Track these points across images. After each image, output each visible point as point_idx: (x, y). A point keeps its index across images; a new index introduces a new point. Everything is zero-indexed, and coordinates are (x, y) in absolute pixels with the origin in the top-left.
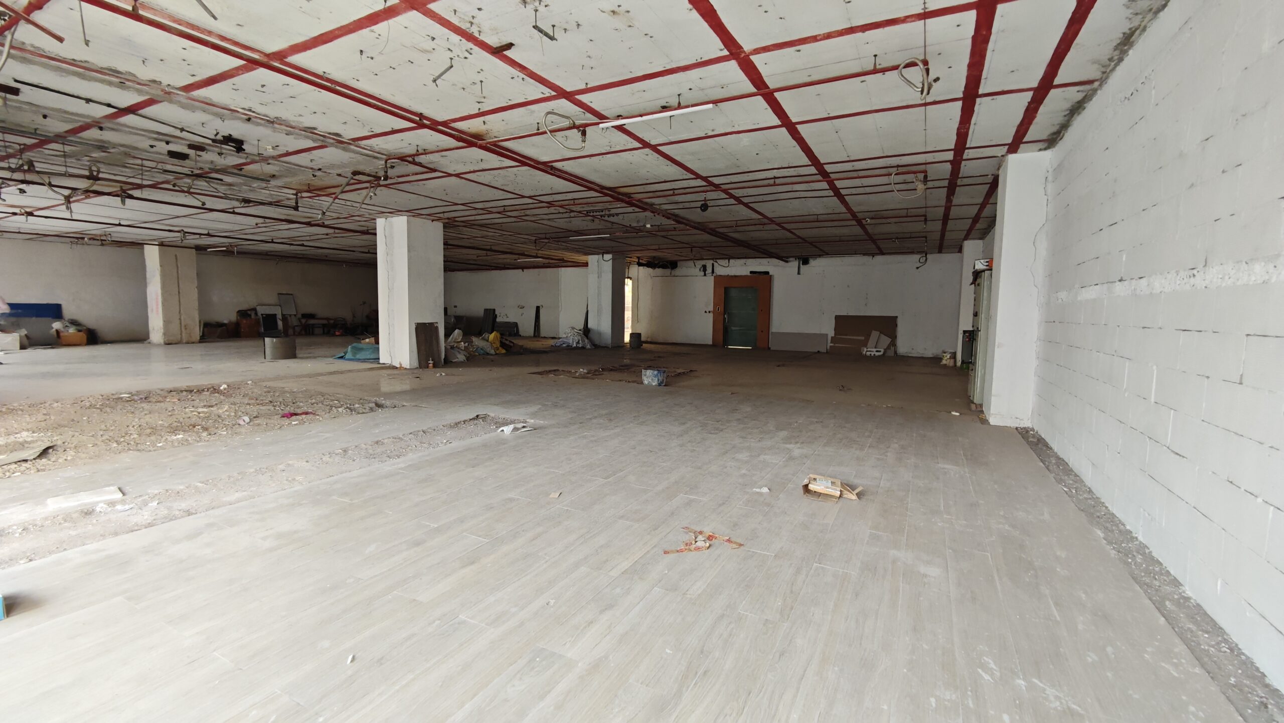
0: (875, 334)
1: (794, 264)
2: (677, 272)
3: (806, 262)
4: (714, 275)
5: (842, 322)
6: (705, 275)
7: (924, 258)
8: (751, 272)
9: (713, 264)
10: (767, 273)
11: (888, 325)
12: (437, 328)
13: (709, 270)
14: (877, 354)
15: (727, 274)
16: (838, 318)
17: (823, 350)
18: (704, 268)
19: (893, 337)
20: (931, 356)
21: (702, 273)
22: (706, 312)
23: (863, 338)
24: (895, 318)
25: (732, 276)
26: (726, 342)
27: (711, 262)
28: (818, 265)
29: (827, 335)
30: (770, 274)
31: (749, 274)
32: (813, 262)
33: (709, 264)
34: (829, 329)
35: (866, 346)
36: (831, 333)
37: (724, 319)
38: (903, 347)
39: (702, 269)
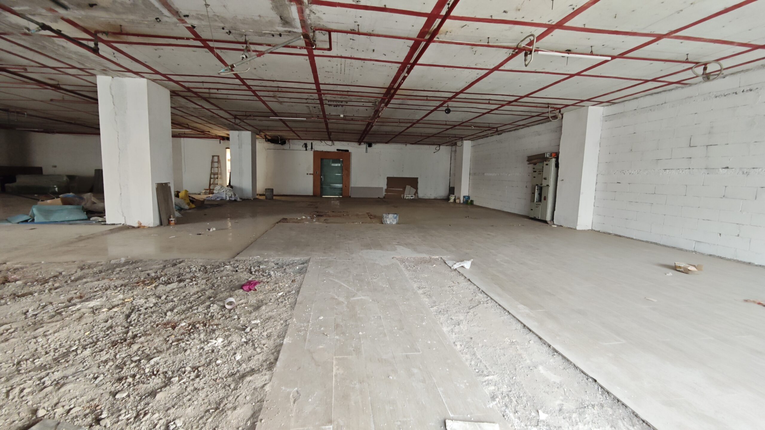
0: (408, 187)
1: (364, 146)
2: (286, 146)
3: (370, 145)
4: (313, 150)
5: (391, 181)
6: (306, 150)
7: (439, 148)
8: (337, 150)
9: (312, 143)
10: (348, 151)
11: (413, 182)
12: (170, 187)
13: (309, 147)
14: (411, 198)
15: (321, 150)
16: (389, 179)
17: (382, 197)
18: (306, 146)
19: (416, 188)
20: (433, 198)
21: (305, 149)
22: (307, 174)
23: (402, 189)
24: (417, 178)
25: (325, 152)
26: (322, 194)
27: (311, 141)
28: (377, 147)
29: (382, 188)
30: (350, 151)
31: (336, 151)
32: (374, 146)
33: (309, 143)
34: (383, 185)
35: (404, 194)
36: (385, 187)
37: (321, 179)
38: (421, 195)
39: (304, 146)
